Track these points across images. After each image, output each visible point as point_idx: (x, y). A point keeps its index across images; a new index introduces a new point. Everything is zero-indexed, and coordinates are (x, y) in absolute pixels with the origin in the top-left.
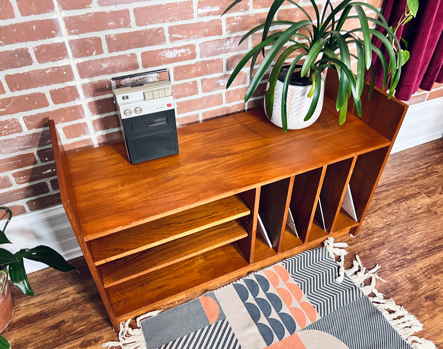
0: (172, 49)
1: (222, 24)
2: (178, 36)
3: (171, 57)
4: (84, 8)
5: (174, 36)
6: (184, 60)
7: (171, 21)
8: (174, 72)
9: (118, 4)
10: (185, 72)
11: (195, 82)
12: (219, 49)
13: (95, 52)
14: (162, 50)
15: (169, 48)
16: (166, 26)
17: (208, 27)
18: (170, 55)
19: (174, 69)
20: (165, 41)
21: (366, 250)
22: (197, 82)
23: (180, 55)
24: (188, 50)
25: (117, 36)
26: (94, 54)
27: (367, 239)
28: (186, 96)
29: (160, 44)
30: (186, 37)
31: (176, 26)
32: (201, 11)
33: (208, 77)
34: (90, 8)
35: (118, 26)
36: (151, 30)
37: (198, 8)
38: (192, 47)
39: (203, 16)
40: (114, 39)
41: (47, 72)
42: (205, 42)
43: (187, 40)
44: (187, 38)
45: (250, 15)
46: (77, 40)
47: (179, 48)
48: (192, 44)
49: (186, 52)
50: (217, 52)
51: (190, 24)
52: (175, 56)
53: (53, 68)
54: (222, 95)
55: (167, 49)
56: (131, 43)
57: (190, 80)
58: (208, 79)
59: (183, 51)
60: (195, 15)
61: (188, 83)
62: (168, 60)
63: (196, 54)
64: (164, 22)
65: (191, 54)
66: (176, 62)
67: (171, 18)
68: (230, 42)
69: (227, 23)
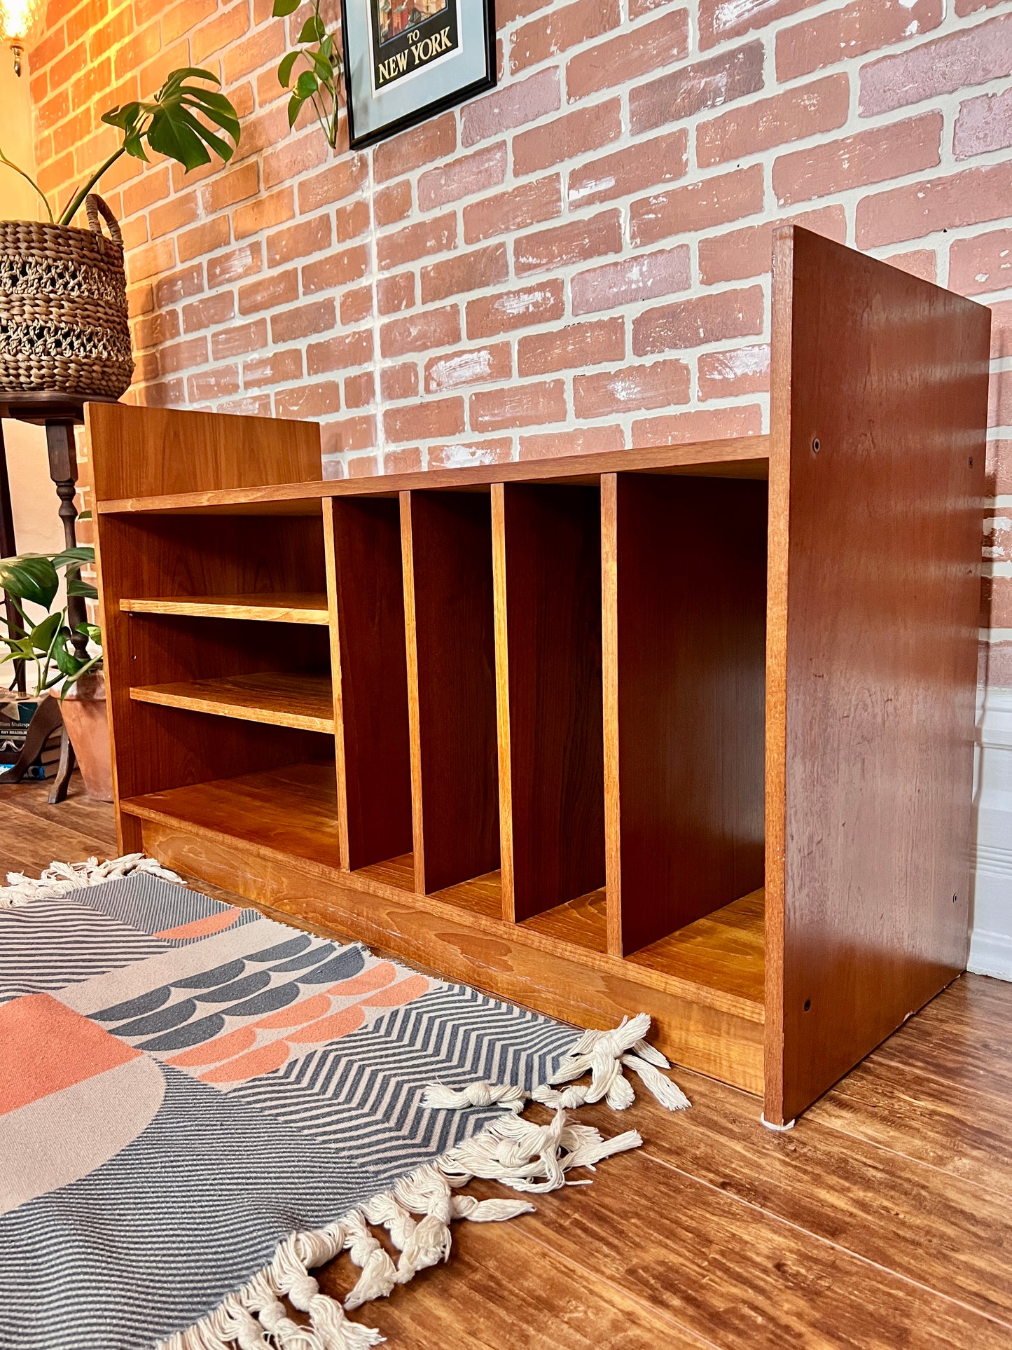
0: (517, 293)
1: (621, 221)
2: (530, 259)
3: (515, 312)
4: (400, 219)
5: (523, 260)
6: (540, 322)
7: (519, 227)
8: (519, 351)
9: (443, 203)
10: (540, 353)
11: (559, 383)
12: (615, 290)
13: (404, 303)
14: (500, 296)
15: (513, 290)
16: (509, 239)
17: (589, 233)
18: (515, 307)
19: (519, 342)
20: (507, 273)
21: (709, 1171)
22: (563, 383)
23: (531, 309)
24: (548, 295)
25: (437, 267)
26: (403, 307)
27: (805, 1172)
28: (539, 421)
29: (499, 282)
30: (544, 261)
31: (527, 237)
32: (575, 195)
33: (590, 370)
34: (408, 216)
35: (439, 249)
36: (485, 250)
37: (569, 189)
38: (555, 286)
39: (580, 206)
40: (432, 274)
41: (347, 341)
42: (582, 273)
43: (548, 270)
44: (547, 263)
45: (690, 188)
46: (386, 279)
47: (529, 291)
48: (557, 279)
49: (544, 299)
50: (608, 299)
51: (555, 229)
52: (522, 310)
53: (355, 333)
54: (622, 431)
55: (508, 293)
56: (454, 280)
57: (548, 378)
58: (588, 377)
59: (538, 296)
60: (563, 205)
61: (545, 382)
62: (510, 319)
63: (563, 304)
64: (507, 229)
65: (553, 305)
66: (525, 325)
67: (519, 220)
68: (641, 270)
69: (632, 218)
